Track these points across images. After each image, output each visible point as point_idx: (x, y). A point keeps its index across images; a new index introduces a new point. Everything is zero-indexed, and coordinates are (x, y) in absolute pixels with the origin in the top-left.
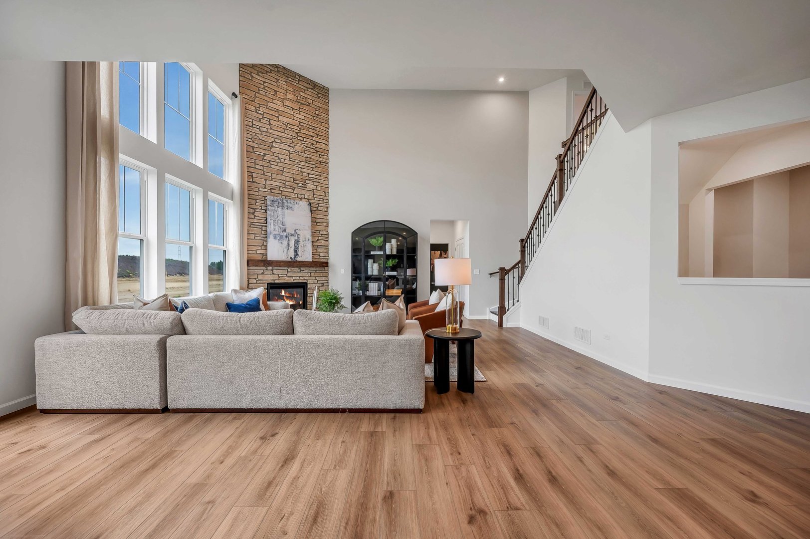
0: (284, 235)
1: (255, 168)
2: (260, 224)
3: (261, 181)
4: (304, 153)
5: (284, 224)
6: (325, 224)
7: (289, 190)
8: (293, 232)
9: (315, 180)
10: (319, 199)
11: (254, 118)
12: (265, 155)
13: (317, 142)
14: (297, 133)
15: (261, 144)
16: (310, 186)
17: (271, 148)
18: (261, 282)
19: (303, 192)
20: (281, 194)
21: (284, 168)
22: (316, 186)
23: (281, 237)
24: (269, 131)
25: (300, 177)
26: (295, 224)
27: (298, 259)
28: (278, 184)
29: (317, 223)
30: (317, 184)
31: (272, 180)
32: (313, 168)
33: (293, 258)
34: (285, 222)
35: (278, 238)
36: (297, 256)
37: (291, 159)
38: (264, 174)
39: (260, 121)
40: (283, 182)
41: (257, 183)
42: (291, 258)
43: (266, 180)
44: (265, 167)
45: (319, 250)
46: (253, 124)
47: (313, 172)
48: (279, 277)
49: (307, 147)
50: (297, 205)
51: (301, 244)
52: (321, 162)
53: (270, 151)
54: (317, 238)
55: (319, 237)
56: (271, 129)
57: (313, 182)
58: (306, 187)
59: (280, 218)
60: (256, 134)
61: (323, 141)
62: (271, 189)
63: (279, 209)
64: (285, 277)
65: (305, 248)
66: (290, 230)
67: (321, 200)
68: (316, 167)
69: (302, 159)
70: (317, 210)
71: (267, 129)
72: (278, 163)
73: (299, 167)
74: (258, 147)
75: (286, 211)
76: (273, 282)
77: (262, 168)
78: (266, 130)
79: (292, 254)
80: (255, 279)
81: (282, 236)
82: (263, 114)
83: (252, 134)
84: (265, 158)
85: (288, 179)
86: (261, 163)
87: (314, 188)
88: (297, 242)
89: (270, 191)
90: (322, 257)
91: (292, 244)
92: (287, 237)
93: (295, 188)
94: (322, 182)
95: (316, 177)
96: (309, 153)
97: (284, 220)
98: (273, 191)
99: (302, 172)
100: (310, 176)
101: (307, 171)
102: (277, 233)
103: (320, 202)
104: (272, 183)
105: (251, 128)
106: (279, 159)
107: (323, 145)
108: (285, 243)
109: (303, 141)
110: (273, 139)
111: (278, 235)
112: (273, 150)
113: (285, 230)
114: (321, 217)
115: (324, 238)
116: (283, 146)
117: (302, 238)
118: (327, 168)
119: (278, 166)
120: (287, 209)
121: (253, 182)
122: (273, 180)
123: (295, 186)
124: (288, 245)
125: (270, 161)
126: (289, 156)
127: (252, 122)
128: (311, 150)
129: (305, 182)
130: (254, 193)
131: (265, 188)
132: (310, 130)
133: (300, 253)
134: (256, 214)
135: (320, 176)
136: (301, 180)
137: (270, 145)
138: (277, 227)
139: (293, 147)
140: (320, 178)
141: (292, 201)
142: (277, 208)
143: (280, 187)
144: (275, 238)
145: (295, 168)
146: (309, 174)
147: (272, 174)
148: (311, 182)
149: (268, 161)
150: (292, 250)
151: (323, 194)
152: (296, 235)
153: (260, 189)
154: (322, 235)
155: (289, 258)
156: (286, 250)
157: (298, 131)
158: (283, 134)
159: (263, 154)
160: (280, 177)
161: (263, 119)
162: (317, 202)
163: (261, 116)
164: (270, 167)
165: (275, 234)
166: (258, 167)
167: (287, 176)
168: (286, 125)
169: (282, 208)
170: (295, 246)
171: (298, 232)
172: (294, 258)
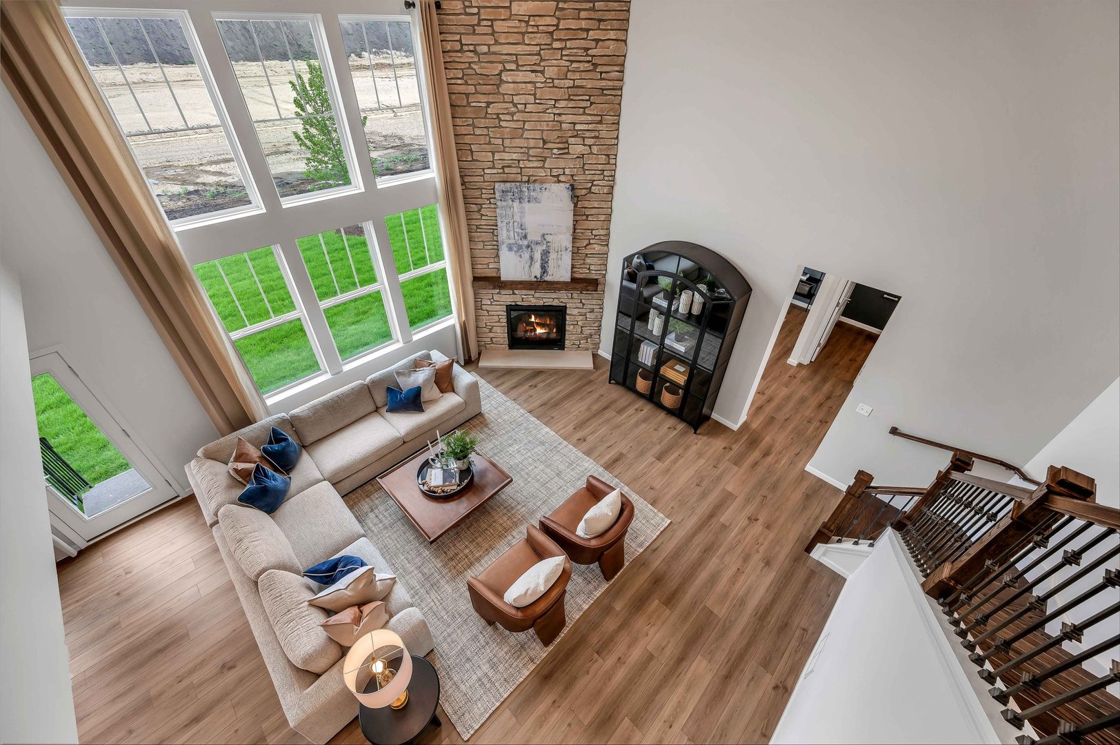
0: (524, 245)
1: (474, 134)
2: (489, 227)
3: (486, 156)
4: (566, 79)
5: (523, 227)
6: (602, 218)
7: (536, 164)
8: (539, 239)
9: (587, 134)
10: (593, 172)
11: (462, 30)
12: (489, 104)
13: (597, 41)
14: (551, 33)
15: (480, 84)
16: (577, 149)
17: (498, 86)
18: (498, 303)
19: (562, 164)
20: (521, 173)
21: (524, 122)
22: (590, 146)
23: (520, 247)
24: (494, 49)
25: (557, 134)
26: (543, 226)
27: (548, 278)
28: (514, 156)
29: (587, 216)
30: (589, 142)
31: (504, 151)
32: (584, 108)
33: (539, 276)
34: (525, 224)
35: (515, 249)
36: (545, 275)
37: (537, 101)
38: (490, 143)
39: (474, 33)
40: (523, 150)
41: (479, 161)
42: (536, 277)
43: (493, 153)
44: (490, 129)
45: (588, 261)
46: (462, 45)
47: (583, 118)
48: (523, 298)
49: (572, 62)
50: (546, 194)
51: (552, 256)
52: (603, 90)
53: (499, 93)
54: (586, 242)
55: (590, 240)
56: (497, 43)
57: (584, 138)
58: (568, 153)
59: (517, 218)
60: (470, 63)
61: (612, 35)
62: (503, 168)
63: (515, 204)
64: (532, 299)
65: (560, 262)
66: (534, 236)
67: (599, 172)
68: (592, 104)
69: (560, 94)
70: (590, 192)
71: (489, 46)
72: (512, 114)
73: (555, 114)
74: (477, 92)
75: (526, 205)
76: (513, 304)
77: (485, 132)
78: (485, 49)
79: (537, 270)
80: (490, 299)
81: (522, 245)
82: (478, 14)
83: (463, 66)
84: (489, 111)
85: (532, 143)
86: (483, 123)
87: (586, 150)
88: (546, 254)
89: (501, 171)
90: (593, 272)
91: (538, 256)
92: (528, 246)
93: (546, 158)
94: (603, 134)
95: (591, 127)
96: (577, 76)
97: (523, 221)
98: (507, 170)
99: (561, 123)
100: (578, 127)
101: (570, 118)
102: (512, 241)
103: (596, 177)
104: (506, 156)
105: (459, 54)
106: (515, 105)
107: (612, 45)
108: (526, 255)
109: (565, 48)
110: (500, 67)
111: (514, 244)
112: (504, 88)
113: (525, 237)
114: (596, 206)
115: (599, 242)
116: (520, 76)
117: (553, 246)
118: (617, 100)
119: (513, 120)
120: (529, 201)
121: (473, 160)
122: (507, 150)
123: (547, 153)
124: (532, 258)
125: (498, 114)
126: (535, 95)
127: (460, 41)
128: (582, 66)
129: (567, 142)
130: (476, 179)
131: (493, 168)
132: (583, 14)
133: (550, 270)
134: (483, 212)
135: (600, 122)
136: (557, 141)
137: (495, 80)
138: (512, 233)
139: (542, 72)
140: (600, 127)
141: (537, 186)
142: (511, 203)
143: (519, 161)
144: (510, 249)
145: (547, 117)
146: (574, 124)
147: (503, 139)
148: (579, 140)
149: (494, 116)
150: (537, 265)
151: (603, 159)
152: (545, 242)
153: (486, 171)
154: (596, 236)
155: (533, 277)
156: (527, 266)
157: (551, 29)
158: (520, 48)
159: (484, 105)
160: (518, 142)
161: (478, 25)
162: (589, 177)
163: (475, 20)
164: (500, 127)
165: (509, 244)
166: (478, 132)
167: (531, 138)
168: (527, 22)
169: (520, 202)
170: (542, 259)
171: (548, 238)
172: (541, 277)
